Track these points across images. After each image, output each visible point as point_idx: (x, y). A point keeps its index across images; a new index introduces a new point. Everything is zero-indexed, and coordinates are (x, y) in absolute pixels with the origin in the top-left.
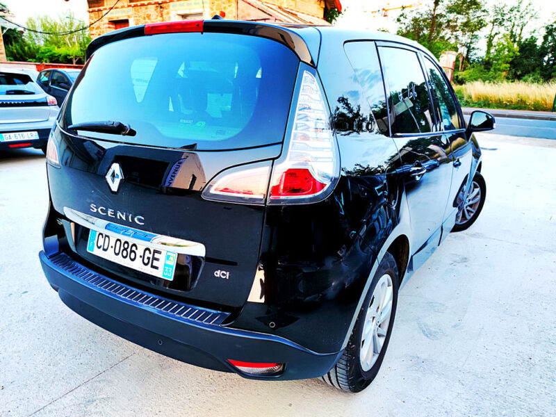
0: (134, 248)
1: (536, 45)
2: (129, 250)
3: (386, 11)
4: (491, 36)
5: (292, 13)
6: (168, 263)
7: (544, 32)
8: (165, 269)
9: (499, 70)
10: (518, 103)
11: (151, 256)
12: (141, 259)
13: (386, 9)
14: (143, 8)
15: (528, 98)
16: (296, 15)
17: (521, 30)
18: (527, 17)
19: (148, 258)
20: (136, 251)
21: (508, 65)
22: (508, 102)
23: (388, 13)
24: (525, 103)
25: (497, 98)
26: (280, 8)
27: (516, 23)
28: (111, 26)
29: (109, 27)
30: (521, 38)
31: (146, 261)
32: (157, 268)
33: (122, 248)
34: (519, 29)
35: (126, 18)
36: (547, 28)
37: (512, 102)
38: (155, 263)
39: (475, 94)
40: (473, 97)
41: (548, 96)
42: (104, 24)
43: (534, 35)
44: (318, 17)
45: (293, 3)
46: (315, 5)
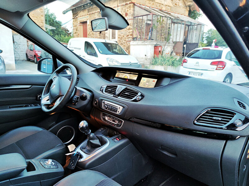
5: (168, 13)
14: (93, 15)
16: (170, 14)
26: (160, 10)
28: (81, 25)
29: (80, 25)
35: (86, 20)
42: (78, 24)
44: (185, 15)
45: (169, 8)
46: (183, 9)
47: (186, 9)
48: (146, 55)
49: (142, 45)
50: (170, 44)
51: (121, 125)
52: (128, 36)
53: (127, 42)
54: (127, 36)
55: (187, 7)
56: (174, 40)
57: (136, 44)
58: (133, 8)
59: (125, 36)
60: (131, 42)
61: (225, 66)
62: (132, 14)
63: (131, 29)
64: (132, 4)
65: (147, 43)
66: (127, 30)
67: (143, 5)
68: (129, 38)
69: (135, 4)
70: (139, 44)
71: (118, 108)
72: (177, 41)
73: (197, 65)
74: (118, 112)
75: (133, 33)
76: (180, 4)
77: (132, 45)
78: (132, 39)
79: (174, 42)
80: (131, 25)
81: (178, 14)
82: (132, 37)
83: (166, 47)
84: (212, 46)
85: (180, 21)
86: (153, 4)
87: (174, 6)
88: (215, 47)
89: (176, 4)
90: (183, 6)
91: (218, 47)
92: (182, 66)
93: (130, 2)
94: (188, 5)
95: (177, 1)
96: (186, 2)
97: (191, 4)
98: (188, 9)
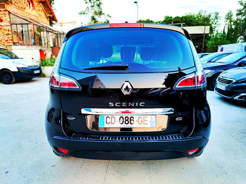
0: (132, 119)
2: (129, 120)
6: (152, 120)
8: (151, 123)
11: (142, 120)
12: (137, 122)
13: (61, 23)
19: (141, 121)
20: (133, 119)
26: (31, 19)
31: (140, 122)
32: (147, 124)
33: (124, 120)
38: (145, 122)
45: (36, 17)
46: (45, 19)
47: (48, 19)
48: (33, 59)
49: (26, 49)
50: (49, 49)
52: (8, 40)
53: (7, 47)
54: (6, 41)
57: (20, 48)
58: (9, 16)
59: (4, 41)
60: (12, 46)
62: (8, 20)
63: (11, 35)
64: (7, 12)
65: (32, 48)
66: (5, 35)
67: (16, 14)
68: (10, 42)
69: (10, 12)
70: (23, 48)
72: (52, 46)
75: (13, 38)
76: (43, 15)
77: (14, 49)
78: (12, 44)
79: (51, 48)
80: (10, 31)
81: (43, 23)
82: (12, 42)
86: (24, 13)
89: (40, 15)
90: (45, 16)
93: (4, 9)
94: (49, 16)
95: (40, 12)
96: (47, 14)
97: (51, 16)
98: (49, 19)
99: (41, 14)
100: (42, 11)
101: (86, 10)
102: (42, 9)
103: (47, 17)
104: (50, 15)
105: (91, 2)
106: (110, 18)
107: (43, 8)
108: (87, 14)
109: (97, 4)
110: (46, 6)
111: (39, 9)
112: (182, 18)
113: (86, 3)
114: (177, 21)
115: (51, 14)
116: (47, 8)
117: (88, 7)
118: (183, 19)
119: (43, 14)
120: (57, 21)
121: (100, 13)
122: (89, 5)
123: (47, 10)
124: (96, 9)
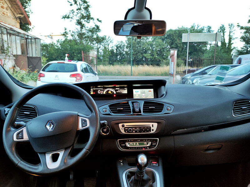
1: (114, 52)
3: (52, 36)
4: (98, 48)
7: (116, 48)
9: (105, 61)
10: (118, 73)
13: (51, 35)
15: (122, 71)
17: (108, 46)
18: (109, 42)
21: (108, 59)
22: (115, 73)
23: (53, 37)
24: (121, 73)
25: (110, 71)
27: (106, 44)
30: (108, 49)
34: (107, 46)
36: (116, 46)
37: (116, 73)
39: (101, 70)
40: (101, 71)
41: (128, 70)
43: (113, 48)
44: (17, 27)
46: (13, 20)
47: (17, 20)
50: (11, 58)
51: (156, 145)
55: (17, 18)
56: (15, 53)
61: (82, 78)
71: (151, 126)
72: (17, 54)
73: (57, 78)
74: (153, 130)
76: (9, 15)
79: (14, 56)
81: (8, 24)
83: (7, 60)
84: (65, 60)
85: (17, 33)
87: (2, 15)
88: (68, 61)
89: (3, 13)
90: (12, 16)
91: (71, 61)
92: (40, 80)
94: (19, 17)
95: (5, 10)
96: (15, 14)
97: (22, 16)
98: (19, 21)
99: (5, 13)
100: (7, 9)
101: (70, 13)
102: (7, 6)
103: (16, 18)
104: (20, 15)
105: (77, 5)
106: (100, 23)
107: (10, 6)
108: (72, 18)
109: (84, 7)
110: (15, 3)
111: (2, 5)
112: (175, 31)
113: (71, 5)
114: (171, 34)
115: (22, 14)
116: (16, 6)
117: (73, 10)
118: (177, 32)
119: (9, 13)
120: (31, 23)
121: (88, 17)
122: (75, 7)
123: (16, 9)
124: (83, 12)
